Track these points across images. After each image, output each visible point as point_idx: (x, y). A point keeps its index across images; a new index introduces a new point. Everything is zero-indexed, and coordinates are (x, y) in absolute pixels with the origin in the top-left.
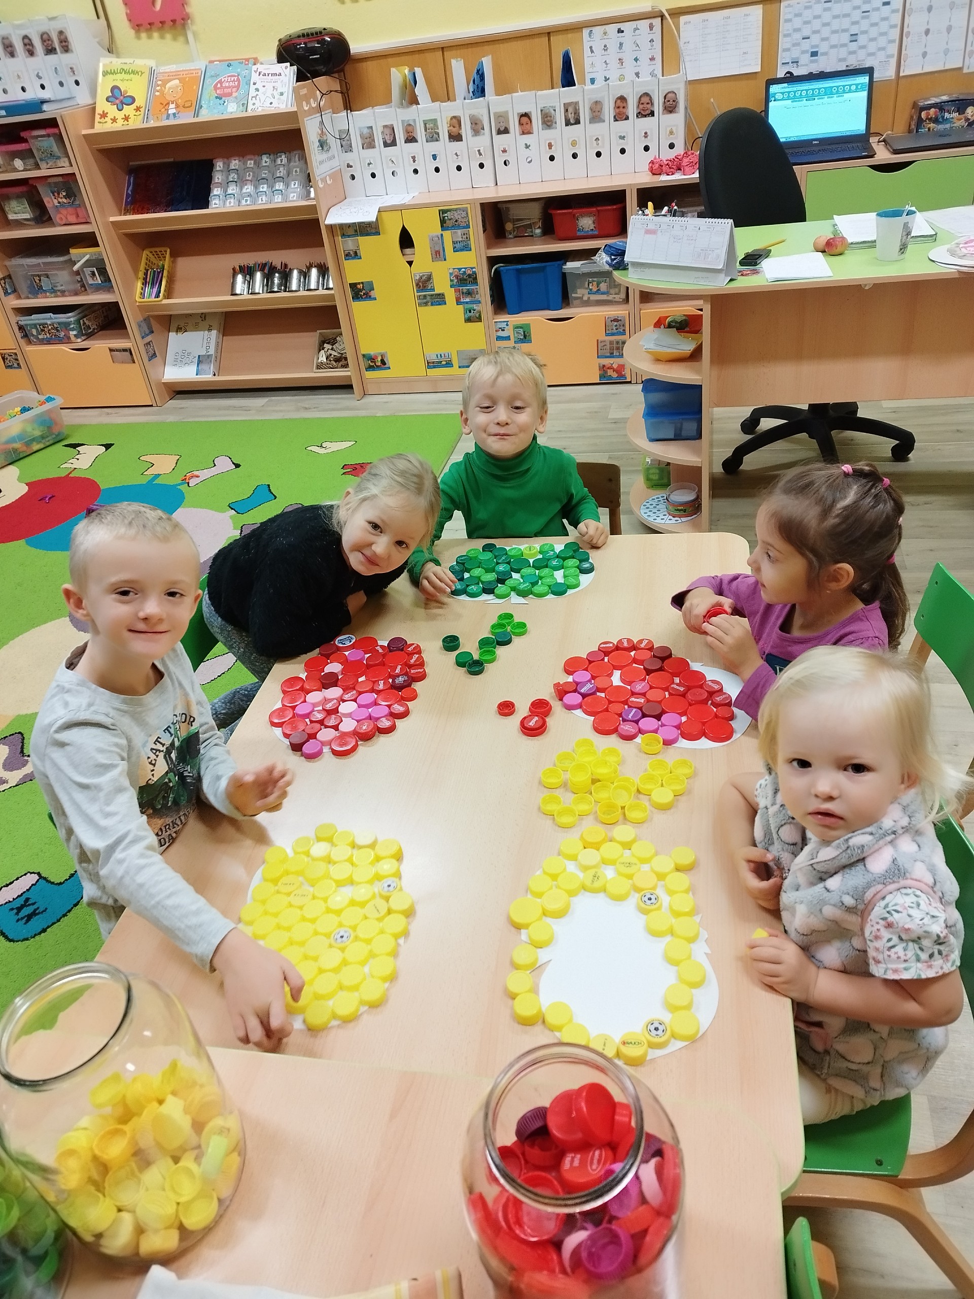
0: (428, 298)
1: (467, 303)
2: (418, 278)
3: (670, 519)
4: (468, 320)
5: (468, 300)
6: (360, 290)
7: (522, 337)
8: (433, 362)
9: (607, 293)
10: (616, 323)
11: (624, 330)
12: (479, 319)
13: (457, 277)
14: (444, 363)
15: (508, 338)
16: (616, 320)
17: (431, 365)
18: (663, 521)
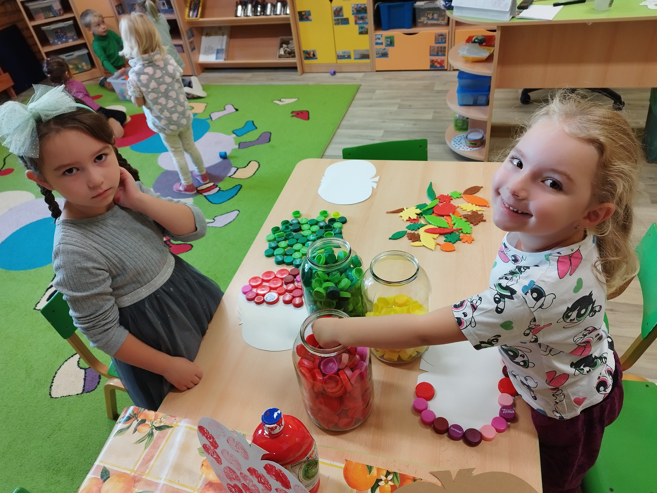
0: (340, 21)
1: (360, 24)
2: (335, 9)
3: (467, 149)
4: (361, 33)
5: (361, 22)
6: (304, 15)
7: (389, 43)
8: (341, 56)
9: (437, 20)
10: (441, 37)
11: (445, 41)
12: (366, 33)
13: (356, 9)
14: (346, 56)
15: (382, 44)
16: (441, 35)
17: (339, 57)
18: (463, 150)
